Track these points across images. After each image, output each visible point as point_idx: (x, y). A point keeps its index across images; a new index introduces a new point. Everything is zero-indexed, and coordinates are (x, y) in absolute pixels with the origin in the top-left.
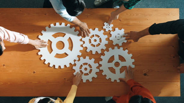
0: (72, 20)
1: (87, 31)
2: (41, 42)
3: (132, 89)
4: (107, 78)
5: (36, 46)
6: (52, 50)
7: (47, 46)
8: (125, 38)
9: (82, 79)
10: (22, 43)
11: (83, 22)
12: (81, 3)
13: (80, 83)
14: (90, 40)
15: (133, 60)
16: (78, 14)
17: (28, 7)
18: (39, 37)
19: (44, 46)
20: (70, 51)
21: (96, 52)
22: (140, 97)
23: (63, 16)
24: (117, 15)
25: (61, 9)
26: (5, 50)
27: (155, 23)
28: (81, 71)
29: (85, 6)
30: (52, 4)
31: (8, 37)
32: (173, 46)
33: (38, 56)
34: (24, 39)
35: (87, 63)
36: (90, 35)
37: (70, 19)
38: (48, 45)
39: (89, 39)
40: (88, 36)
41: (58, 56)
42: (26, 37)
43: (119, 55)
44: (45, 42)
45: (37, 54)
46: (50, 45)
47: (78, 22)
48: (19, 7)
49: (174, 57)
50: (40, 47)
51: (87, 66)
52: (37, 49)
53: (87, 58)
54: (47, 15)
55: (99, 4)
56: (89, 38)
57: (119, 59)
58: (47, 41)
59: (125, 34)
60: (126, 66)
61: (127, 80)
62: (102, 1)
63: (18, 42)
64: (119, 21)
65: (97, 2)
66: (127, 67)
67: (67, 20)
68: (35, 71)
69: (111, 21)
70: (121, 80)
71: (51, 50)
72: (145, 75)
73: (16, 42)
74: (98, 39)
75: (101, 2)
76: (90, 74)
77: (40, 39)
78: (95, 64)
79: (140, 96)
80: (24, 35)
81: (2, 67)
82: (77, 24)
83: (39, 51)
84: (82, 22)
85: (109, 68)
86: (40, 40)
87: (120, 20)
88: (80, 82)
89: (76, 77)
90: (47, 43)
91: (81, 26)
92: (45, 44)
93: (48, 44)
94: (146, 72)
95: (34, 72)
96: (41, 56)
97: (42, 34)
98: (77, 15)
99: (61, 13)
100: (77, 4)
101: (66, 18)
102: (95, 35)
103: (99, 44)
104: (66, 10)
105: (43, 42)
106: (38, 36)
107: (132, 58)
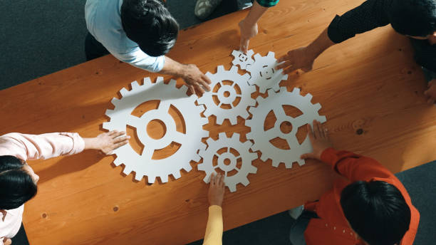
0: (161, 67)
1: (201, 80)
2: (113, 136)
3: (336, 169)
4: (275, 164)
5: (104, 148)
6: (142, 146)
7: (127, 141)
8: (281, 70)
9: (226, 185)
10: (71, 154)
11: (187, 64)
12: (168, 20)
13: (224, 199)
14: (215, 98)
15: (318, 106)
16: (169, 47)
17: (54, 71)
18: (104, 127)
19: (121, 143)
20: (182, 134)
21: (239, 117)
22: (361, 185)
23: (137, 64)
24: (253, 25)
25: (127, 51)
26: (40, 181)
27: (337, 16)
28: (218, 170)
29: (178, 25)
30: (104, 45)
31: (37, 150)
32: (400, 50)
33: (115, 169)
34: (73, 142)
35: (226, 148)
36: (212, 86)
37: (157, 66)
38: (129, 137)
39: (213, 96)
40: (207, 89)
41: (160, 154)
42: (76, 135)
43: (283, 106)
44: (121, 134)
45: (113, 165)
46: (133, 136)
47: (176, 67)
48: (36, 76)
49: (410, 73)
50: (115, 149)
51: (228, 155)
52: (109, 155)
53: (222, 135)
54: (101, 73)
55: (207, 10)
56: (211, 93)
57: (287, 115)
58: (124, 129)
59: (279, 61)
60: (306, 125)
61: (319, 155)
62: (211, 3)
63: (62, 154)
64: (263, 33)
65: (200, 8)
66: (310, 126)
67: (151, 71)
68: (117, 206)
69: (244, 43)
70: (307, 158)
71: (140, 147)
72: (360, 132)
73: (57, 154)
74: (231, 89)
75: (209, 7)
76: (240, 168)
77: (107, 131)
78: (243, 144)
79: (361, 182)
80: (69, 134)
81: (42, 221)
82: (174, 72)
83: (115, 156)
84: (184, 64)
85: (270, 141)
86: (108, 134)
87: (265, 32)
88: (225, 195)
89: (212, 185)
90: (125, 135)
91: (186, 75)
92: (122, 137)
93: (128, 135)
94: (360, 126)
95: (116, 209)
96: (123, 166)
97: (108, 120)
98: (167, 52)
99: (131, 59)
100: (160, 26)
101: (146, 67)
102: (221, 83)
103: (238, 99)
104: (138, 48)
105: (117, 134)
106: (101, 125)
107: (313, 101)
